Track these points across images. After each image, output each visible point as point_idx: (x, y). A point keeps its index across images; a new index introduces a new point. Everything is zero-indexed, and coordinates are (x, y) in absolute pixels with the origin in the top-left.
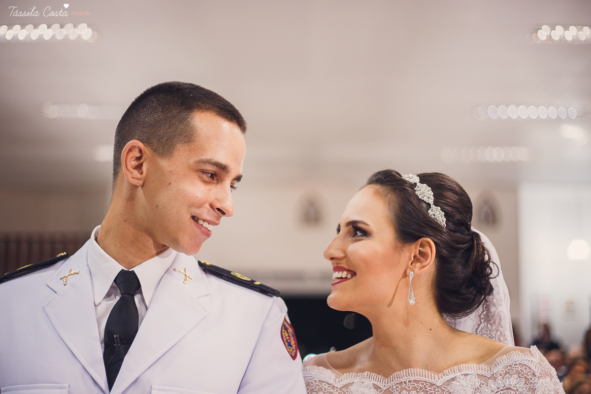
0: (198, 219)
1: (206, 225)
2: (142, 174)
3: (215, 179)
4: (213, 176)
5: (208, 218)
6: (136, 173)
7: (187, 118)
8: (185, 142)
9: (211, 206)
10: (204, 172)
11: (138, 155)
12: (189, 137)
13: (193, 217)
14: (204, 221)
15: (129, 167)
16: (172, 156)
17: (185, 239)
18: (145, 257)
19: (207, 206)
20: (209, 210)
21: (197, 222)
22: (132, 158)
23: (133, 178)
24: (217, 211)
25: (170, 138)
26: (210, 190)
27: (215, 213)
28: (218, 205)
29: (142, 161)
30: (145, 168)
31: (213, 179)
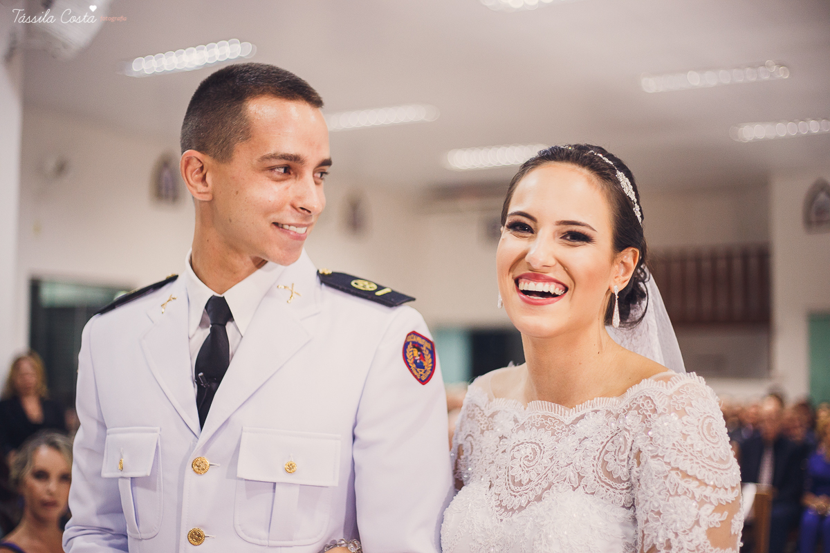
0: (283, 225)
1: (292, 228)
2: (207, 186)
3: (292, 173)
4: (287, 170)
5: (292, 221)
6: (201, 187)
7: (240, 110)
8: (243, 140)
9: (293, 206)
10: (272, 169)
11: (199, 165)
12: (246, 132)
13: (276, 224)
14: (289, 225)
15: (191, 182)
16: (232, 160)
17: (274, 250)
18: (236, 277)
19: (289, 207)
20: (291, 212)
21: (282, 228)
22: (192, 171)
23: (200, 193)
24: (301, 210)
25: (226, 139)
26: (287, 188)
27: (300, 214)
28: (299, 204)
29: (204, 172)
30: (209, 179)
31: (290, 173)
